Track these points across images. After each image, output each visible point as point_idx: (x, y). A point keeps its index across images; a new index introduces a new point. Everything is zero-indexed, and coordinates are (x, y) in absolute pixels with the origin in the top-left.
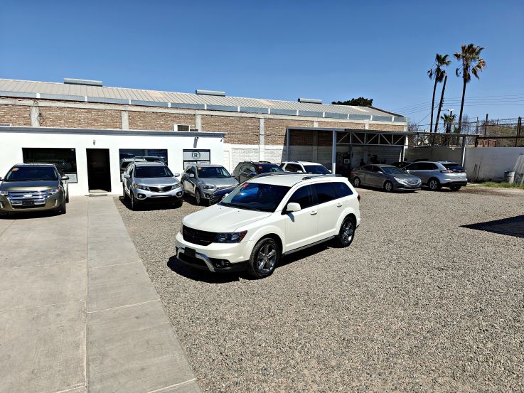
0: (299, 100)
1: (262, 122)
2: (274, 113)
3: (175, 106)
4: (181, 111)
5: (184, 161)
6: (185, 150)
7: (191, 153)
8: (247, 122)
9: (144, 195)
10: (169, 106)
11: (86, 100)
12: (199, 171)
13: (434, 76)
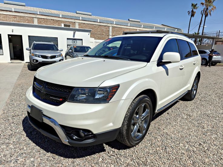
0: (129, 20)
1: (111, 28)
2: (117, 24)
3: (64, 17)
4: (67, 20)
5: (68, 45)
6: (68, 39)
7: (72, 41)
8: (103, 28)
9: (37, 61)
10: (61, 16)
11: (13, 11)
12: (75, 48)
13: (190, 14)
